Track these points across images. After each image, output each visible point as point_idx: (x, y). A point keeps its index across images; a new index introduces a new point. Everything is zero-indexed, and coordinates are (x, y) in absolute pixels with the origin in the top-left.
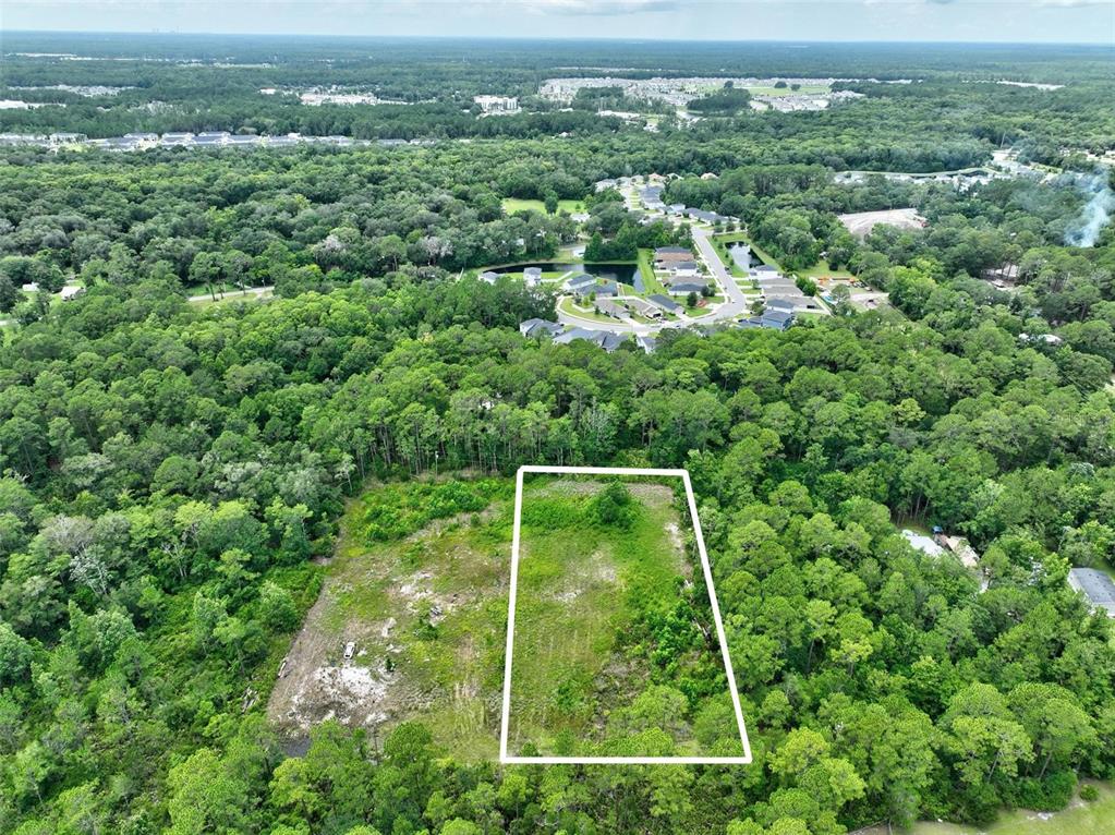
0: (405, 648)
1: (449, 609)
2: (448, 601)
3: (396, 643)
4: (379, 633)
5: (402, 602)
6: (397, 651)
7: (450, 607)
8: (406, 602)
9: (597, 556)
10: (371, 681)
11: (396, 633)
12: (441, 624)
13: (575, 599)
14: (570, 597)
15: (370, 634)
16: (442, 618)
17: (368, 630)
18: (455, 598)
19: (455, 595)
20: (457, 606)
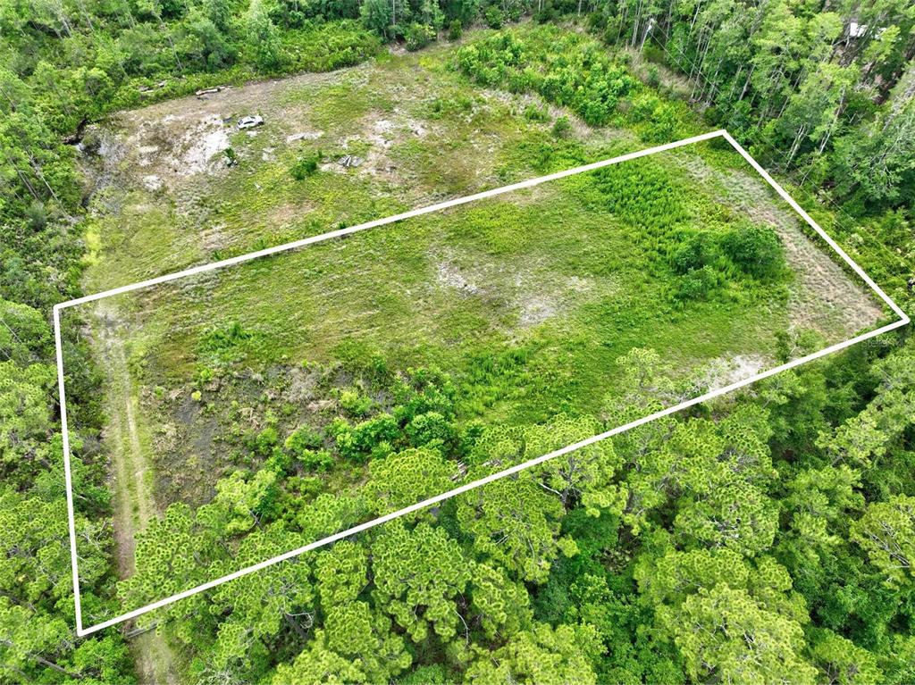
0: (272, 161)
1: (364, 171)
2: (380, 165)
3: (280, 152)
4: (291, 133)
6: (265, 157)
7: (368, 170)
8: (359, 133)
10: (208, 157)
11: (297, 145)
12: (328, 174)
15: (287, 127)
16: (341, 171)
17: (294, 123)
18: (388, 169)
19: (393, 168)
20: (372, 177)
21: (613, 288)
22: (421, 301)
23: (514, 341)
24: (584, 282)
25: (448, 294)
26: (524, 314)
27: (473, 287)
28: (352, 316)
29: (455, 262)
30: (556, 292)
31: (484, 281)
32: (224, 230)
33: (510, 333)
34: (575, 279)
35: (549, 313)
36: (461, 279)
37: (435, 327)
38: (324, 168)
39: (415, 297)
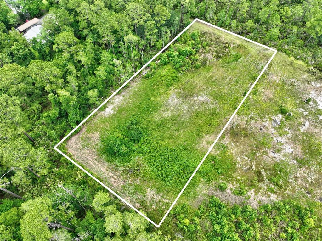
0: (298, 109)
1: (268, 122)
2: (267, 128)
3: (302, 114)
4: (311, 125)
5: (294, 139)
6: (302, 110)
7: (267, 123)
8: (291, 139)
9: (167, 115)
10: (317, 100)
11: (301, 120)
12: (276, 114)
13: (200, 95)
14: (203, 97)
15: (316, 127)
16: (274, 117)
17: (317, 130)
18: (262, 128)
19: (261, 129)
20: (262, 121)
21: (156, 118)
22: (205, 88)
23: (173, 89)
24: (166, 116)
25: (200, 93)
26: (176, 97)
27: (195, 98)
28: (217, 76)
29: (207, 104)
30: (172, 108)
31: (194, 102)
32: (276, 81)
33: (176, 90)
34: (170, 115)
35: (170, 101)
36: (201, 99)
37: (195, 84)
38: (280, 116)
39: (207, 88)
